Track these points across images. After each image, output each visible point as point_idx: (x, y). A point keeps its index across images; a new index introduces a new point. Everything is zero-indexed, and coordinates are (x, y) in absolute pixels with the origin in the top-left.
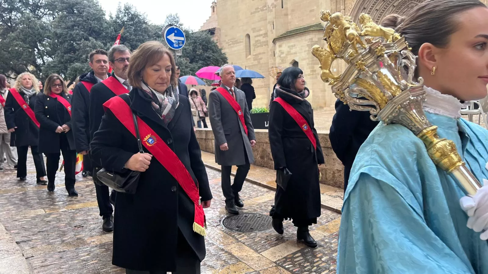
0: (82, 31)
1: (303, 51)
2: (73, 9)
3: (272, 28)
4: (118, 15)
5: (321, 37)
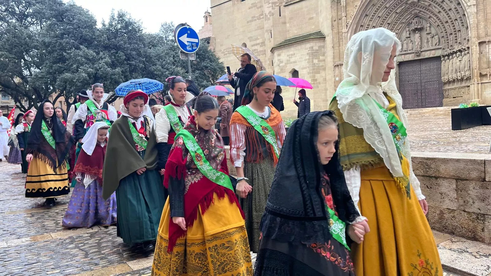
0: (73, 40)
1: (304, 59)
2: (63, 17)
3: (269, 37)
4: (111, 22)
5: (322, 45)
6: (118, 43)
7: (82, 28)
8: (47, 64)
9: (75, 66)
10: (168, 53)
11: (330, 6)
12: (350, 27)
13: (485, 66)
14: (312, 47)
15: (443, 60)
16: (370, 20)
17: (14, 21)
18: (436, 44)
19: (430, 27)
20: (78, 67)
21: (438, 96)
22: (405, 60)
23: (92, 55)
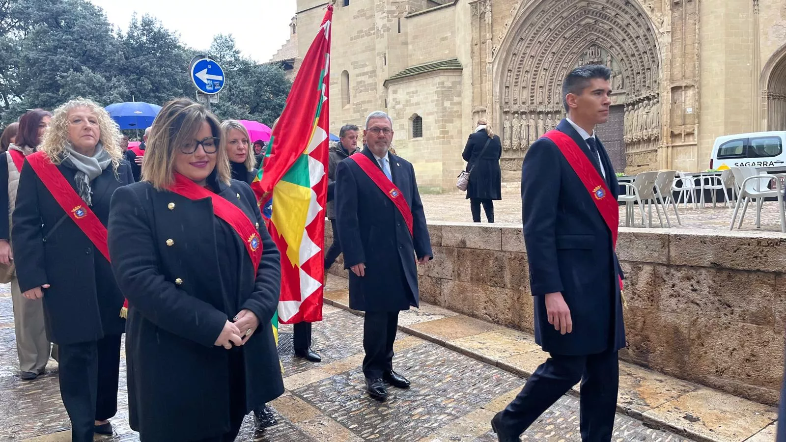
0: (71, 56)
1: (430, 100)
4: (132, 32)
5: (457, 80)
6: (142, 64)
7: (86, 39)
8: (31, 91)
11: (470, 22)
12: (497, 56)
13: (679, 121)
15: (627, 111)
16: (527, 47)
18: (618, 87)
19: (611, 61)
21: (619, 162)
23: (99, 82)
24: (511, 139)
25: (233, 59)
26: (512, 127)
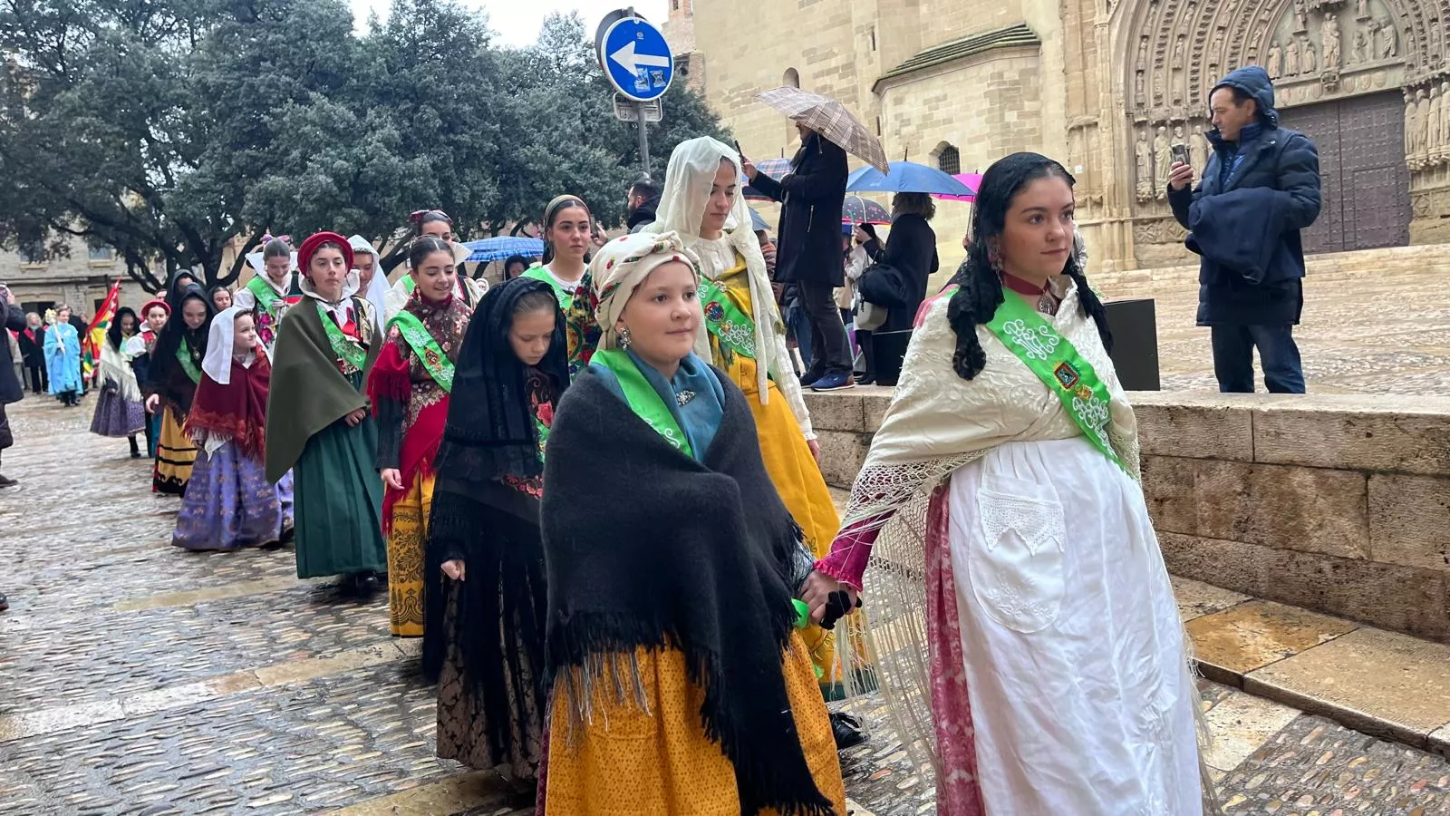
0: (287, 75)
1: (973, 112)
2: (255, 8)
3: (868, 47)
4: (398, 18)
5: (1030, 66)
6: (420, 80)
7: (312, 40)
8: (214, 149)
9: (295, 153)
10: (566, 107)
12: (1117, 8)
14: (1001, 75)
15: (1411, 101)
17: (113, 25)
18: (1387, 53)
20: (305, 157)
21: (1394, 211)
22: (1289, 104)
23: (343, 120)
24: (1153, 178)
25: (582, 61)
26: (1153, 154)
